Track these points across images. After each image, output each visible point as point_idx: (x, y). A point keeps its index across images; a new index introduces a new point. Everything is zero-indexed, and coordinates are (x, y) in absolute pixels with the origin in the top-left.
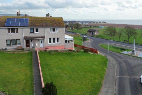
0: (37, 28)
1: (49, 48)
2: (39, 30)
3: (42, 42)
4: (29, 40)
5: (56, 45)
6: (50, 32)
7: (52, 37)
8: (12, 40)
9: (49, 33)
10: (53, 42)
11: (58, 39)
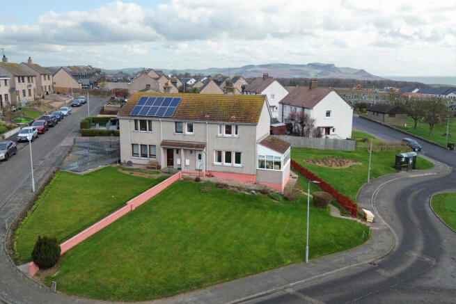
0: (191, 122)
1: (213, 174)
2: (195, 127)
3: (200, 158)
4: (172, 150)
5: (232, 170)
6: (219, 135)
7: (224, 149)
8: (141, 145)
9: (217, 137)
10: (226, 162)
11: (238, 156)
